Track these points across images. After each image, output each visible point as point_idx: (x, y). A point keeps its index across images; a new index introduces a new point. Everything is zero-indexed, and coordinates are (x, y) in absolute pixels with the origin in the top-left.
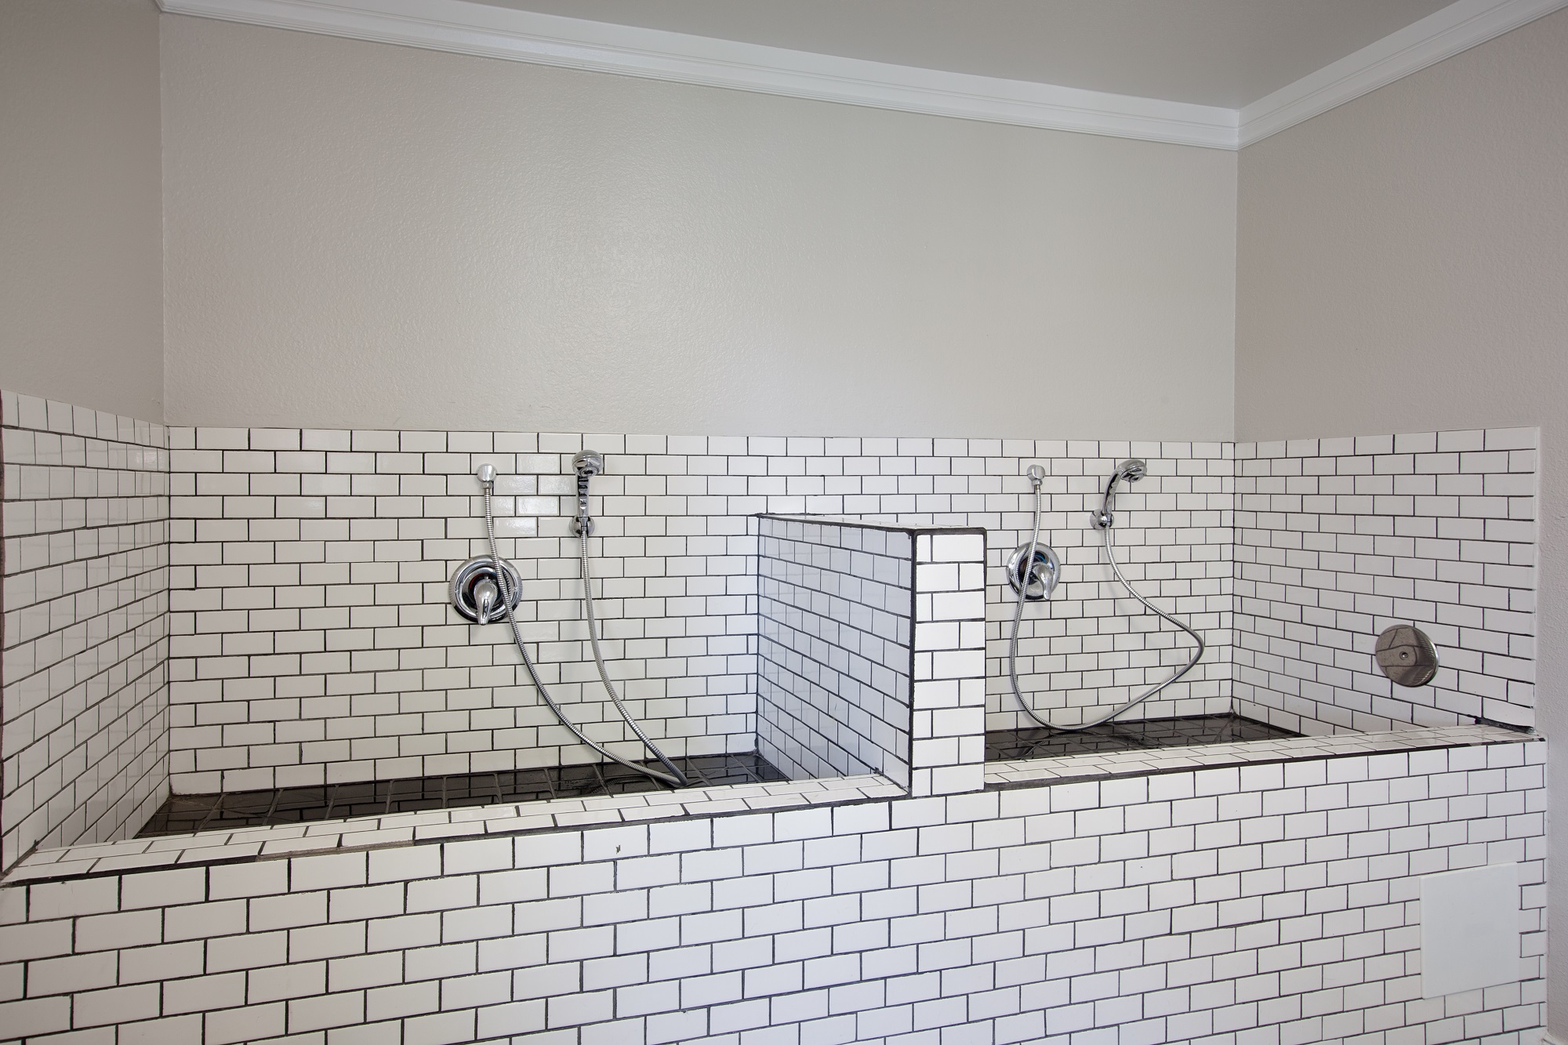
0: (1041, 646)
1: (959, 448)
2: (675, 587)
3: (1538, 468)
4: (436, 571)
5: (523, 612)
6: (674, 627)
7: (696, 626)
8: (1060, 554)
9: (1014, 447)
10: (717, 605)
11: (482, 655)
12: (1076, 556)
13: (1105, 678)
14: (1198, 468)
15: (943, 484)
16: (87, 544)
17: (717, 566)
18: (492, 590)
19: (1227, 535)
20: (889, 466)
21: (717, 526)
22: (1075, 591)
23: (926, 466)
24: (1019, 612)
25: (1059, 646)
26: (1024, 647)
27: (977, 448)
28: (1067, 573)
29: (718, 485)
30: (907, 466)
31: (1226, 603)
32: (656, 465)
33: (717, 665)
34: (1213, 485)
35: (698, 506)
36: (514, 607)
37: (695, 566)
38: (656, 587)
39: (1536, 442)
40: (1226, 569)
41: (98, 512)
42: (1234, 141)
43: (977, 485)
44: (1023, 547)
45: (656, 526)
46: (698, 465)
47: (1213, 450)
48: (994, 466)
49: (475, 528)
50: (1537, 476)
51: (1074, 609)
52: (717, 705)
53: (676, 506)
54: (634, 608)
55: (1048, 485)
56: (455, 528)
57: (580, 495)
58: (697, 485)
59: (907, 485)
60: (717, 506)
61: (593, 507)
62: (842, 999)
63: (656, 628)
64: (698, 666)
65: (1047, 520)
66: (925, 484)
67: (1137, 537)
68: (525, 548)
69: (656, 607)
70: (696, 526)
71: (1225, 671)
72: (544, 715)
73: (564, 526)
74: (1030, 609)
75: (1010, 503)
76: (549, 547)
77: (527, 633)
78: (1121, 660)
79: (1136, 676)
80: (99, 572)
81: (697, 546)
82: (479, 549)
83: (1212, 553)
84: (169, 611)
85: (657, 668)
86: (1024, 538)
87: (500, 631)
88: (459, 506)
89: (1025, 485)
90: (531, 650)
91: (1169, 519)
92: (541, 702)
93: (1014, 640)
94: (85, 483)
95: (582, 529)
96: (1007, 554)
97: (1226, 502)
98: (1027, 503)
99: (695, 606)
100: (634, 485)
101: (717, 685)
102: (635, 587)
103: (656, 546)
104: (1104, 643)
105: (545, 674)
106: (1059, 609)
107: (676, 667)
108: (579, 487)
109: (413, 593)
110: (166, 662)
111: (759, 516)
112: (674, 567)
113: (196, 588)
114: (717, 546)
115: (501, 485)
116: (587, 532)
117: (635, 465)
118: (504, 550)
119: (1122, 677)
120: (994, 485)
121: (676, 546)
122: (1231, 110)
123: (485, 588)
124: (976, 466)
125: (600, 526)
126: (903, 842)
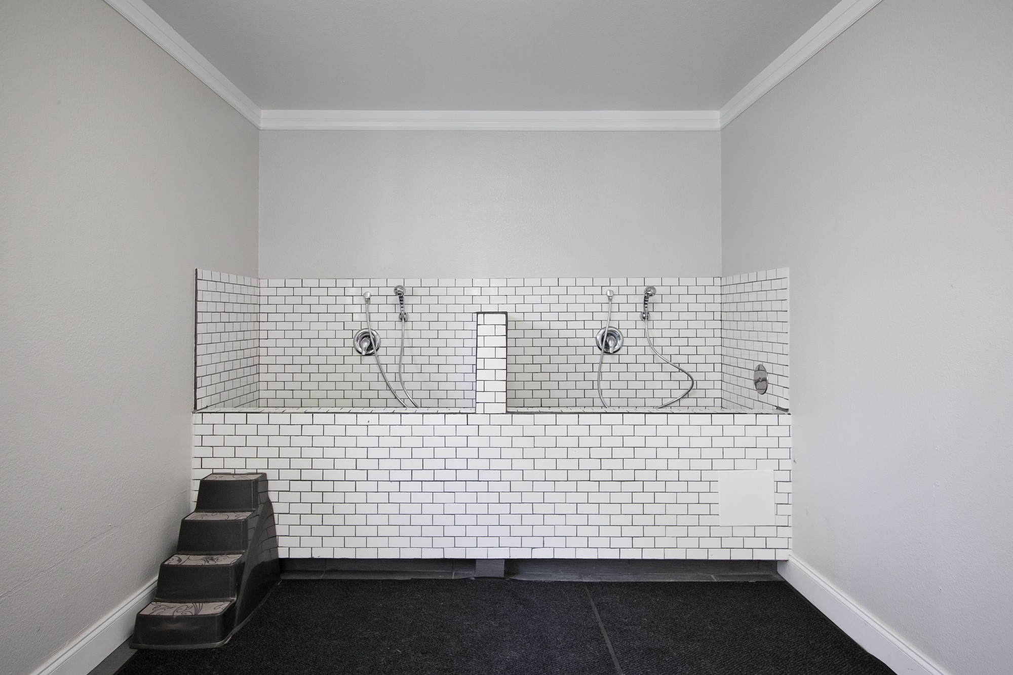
0: (614, 376)
1: (571, 282)
2: (442, 343)
3: (788, 287)
4: (348, 334)
5: (381, 351)
6: (441, 360)
7: (451, 360)
8: (624, 333)
9: (599, 281)
10: (460, 351)
11: (365, 368)
12: (632, 333)
13: (649, 394)
14: (700, 290)
15: (563, 299)
16: (225, 317)
17: (460, 334)
18: (367, 342)
19: (718, 324)
20: (537, 291)
21: (460, 317)
22: (632, 350)
23: (555, 291)
24: (602, 359)
25: (623, 376)
26: (605, 376)
27: (580, 282)
28: (627, 342)
29: (459, 300)
30: (545, 291)
31: (718, 359)
32: (434, 291)
33: (460, 377)
34: (710, 299)
35: (451, 308)
36: (377, 350)
37: (450, 334)
38: (434, 343)
39: (788, 275)
40: (718, 342)
41: (229, 308)
42: (718, 126)
43: (580, 299)
44: (603, 329)
45: (434, 317)
46: (451, 291)
47: (709, 281)
48: (589, 290)
49: (363, 317)
50: (788, 290)
51: (631, 359)
52: (460, 395)
53: (442, 308)
54: (425, 351)
55: (616, 299)
56: (356, 317)
57: (401, 304)
58: (451, 300)
59: (546, 299)
60: (459, 309)
61: (408, 309)
62: (449, 486)
63: (434, 360)
64: (451, 377)
65: (616, 316)
66: (554, 299)
67: (666, 325)
68: (382, 325)
69: (434, 351)
70: (451, 317)
71: (718, 394)
72: (389, 394)
73: (396, 317)
74: (607, 358)
75: (597, 308)
76: (391, 325)
77: (383, 360)
78: (658, 385)
79: (666, 394)
80: (229, 327)
81: (451, 326)
82: (364, 326)
83: (709, 333)
84: (259, 347)
85: (435, 377)
86: (605, 324)
87: (371, 359)
88: (357, 309)
89: (605, 299)
90: (384, 367)
91: (684, 316)
92: (388, 389)
93: (600, 372)
94: (225, 298)
95: (403, 318)
96: (596, 332)
97: (717, 307)
98: (606, 308)
99: (451, 351)
100: (425, 300)
101: (460, 386)
102: (425, 343)
103: (434, 326)
104: (648, 376)
105: (390, 377)
106: (624, 359)
107: (442, 377)
108: (400, 300)
109: (340, 343)
110: (258, 365)
111: (478, 313)
112: (442, 334)
113: (268, 339)
114: (459, 326)
115: (373, 300)
116: (404, 319)
117: (425, 291)
118: (374, 326)
119: (658, 393)
120: (589, 299)
121: (442, 326)
122: (715, 111)
123: (365, 341)
124: (580, 291)
125: (411, 317)
126: (472, 430)
